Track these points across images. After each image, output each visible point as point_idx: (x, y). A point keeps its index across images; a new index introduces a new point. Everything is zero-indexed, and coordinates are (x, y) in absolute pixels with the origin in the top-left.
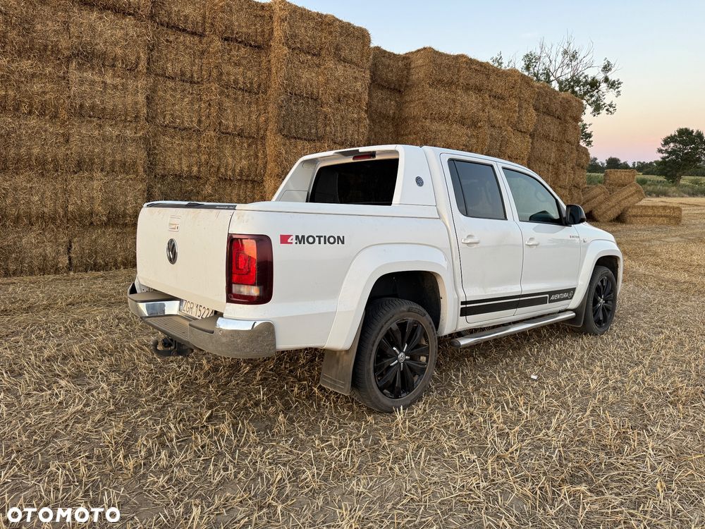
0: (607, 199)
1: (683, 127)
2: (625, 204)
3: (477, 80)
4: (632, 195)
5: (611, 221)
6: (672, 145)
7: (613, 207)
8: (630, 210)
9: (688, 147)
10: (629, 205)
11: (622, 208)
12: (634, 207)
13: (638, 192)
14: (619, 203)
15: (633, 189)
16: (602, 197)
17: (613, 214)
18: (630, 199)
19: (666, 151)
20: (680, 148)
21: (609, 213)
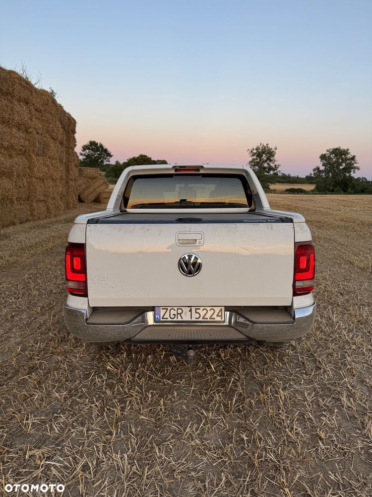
0: (88, 187)
1: (92, 140)
2: (99, 190)
3: (25, 94)
4: (102, 185)
5: (92, 202)
6: (87, 151)
7: (92, 192)
8: (102, 195)
9: (96, 153)
10: (101, 191)
11: (97, 193)
12: (105, 192)
13: (105, 183)
14: (95, 190)
15: (102, 181)
16: (84, 186)
17: (92, 197)
18: (101, 187)
19: (85, 155)
20: (92, 153)
21: (90, 196)
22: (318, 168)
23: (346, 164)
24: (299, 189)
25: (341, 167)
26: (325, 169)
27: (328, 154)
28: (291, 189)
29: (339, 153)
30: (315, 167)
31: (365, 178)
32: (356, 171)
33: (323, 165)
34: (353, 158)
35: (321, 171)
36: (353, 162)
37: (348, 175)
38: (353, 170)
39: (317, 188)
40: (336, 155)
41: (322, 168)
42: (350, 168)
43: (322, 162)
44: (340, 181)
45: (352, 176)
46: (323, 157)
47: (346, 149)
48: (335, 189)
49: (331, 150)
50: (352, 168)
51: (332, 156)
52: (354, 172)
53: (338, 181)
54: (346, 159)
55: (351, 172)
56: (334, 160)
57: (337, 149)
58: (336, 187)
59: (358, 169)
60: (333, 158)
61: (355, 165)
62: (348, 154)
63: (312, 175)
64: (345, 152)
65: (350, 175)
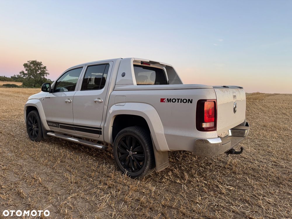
22: (23, 72)
23: (41, 71)
24: (13, 85)
25: (38, 72)
26: (28, 73)
27: (28, 64)
28: (7, 84)
29: (36, 64)
30: (21, 71)
31: (49, 80)
32: (47, 75)
33: (26, 70)
34: (45, 68)
35: (25, 74)
36: (45, 70)
37: (42, 77)
38: (45, 75)
39: (24, 84)
40: (34, 65)
41: (26, 72)
42: (43, 73)
43: (25, 68)
44: (38, 80)
45: (45, 78)
46: (25, 65)
47: (40, 62)
48: (36, 85)
49: (31, 62)
50: (45, 73)
51: (31, 65)
52: (46, 76)
53: (38, 81)
54: (41, 68)
55: (44, 75)
56: (33, 67)
57: (34, 61)
58: (36, 84)
59: (49, 74)
60: (32, 66)
61: (46, 72)
62: (42, 65)
63: (16, 76)
64: (39, 64)
65: (44, 77)
